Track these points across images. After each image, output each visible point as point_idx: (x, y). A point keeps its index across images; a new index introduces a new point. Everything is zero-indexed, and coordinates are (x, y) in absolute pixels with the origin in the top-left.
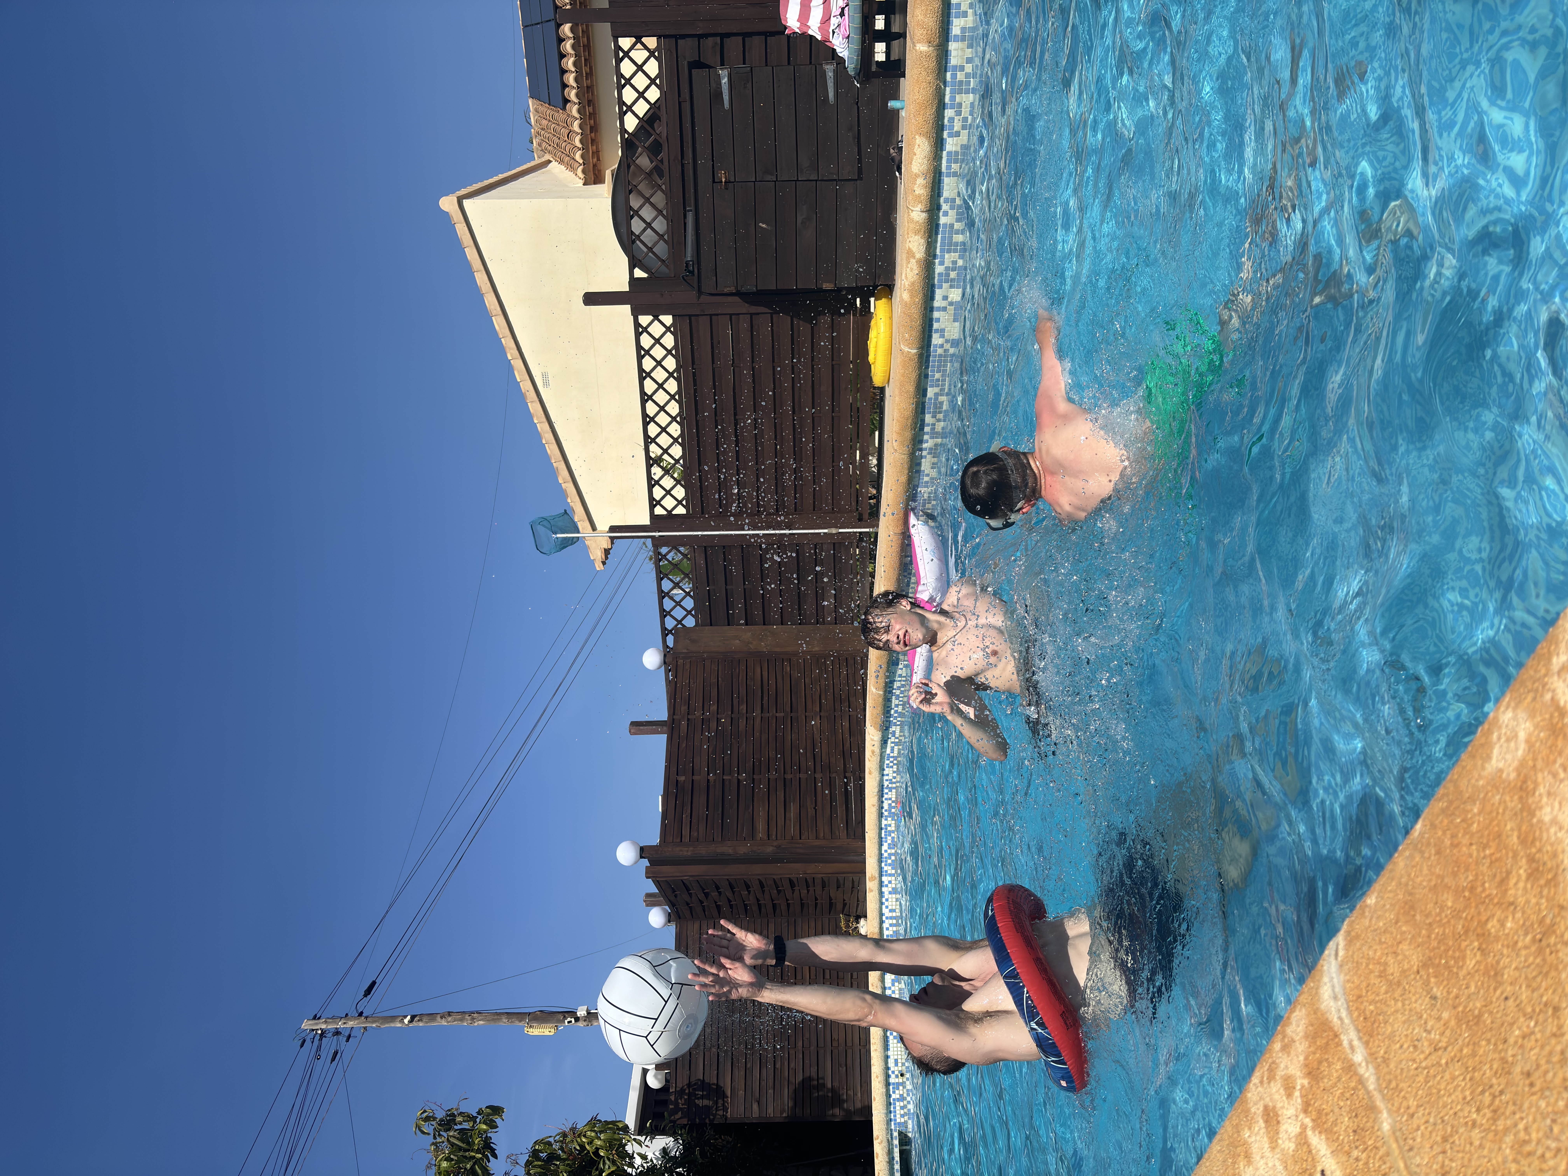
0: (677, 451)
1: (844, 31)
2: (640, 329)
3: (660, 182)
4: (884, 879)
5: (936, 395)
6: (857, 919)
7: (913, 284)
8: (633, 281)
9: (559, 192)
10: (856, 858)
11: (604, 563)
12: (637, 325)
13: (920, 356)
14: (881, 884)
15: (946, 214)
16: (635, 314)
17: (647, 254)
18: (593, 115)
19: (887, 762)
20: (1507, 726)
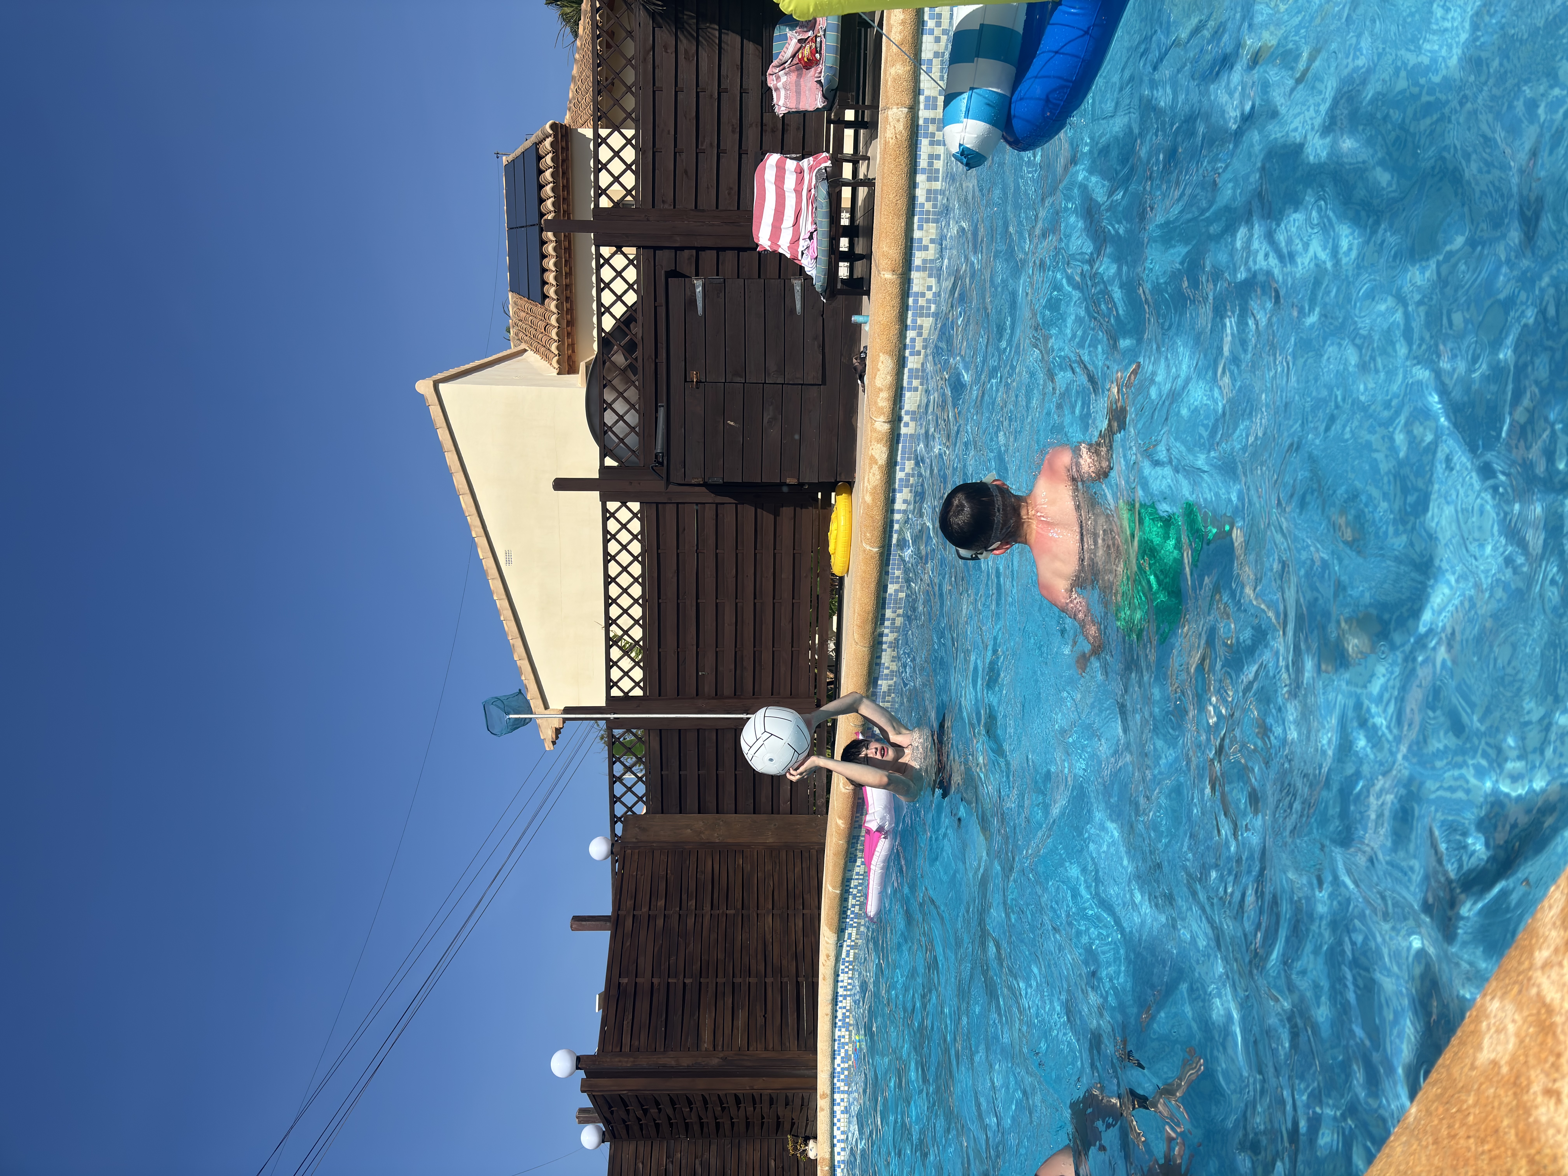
0: (637, 633)
1: (812, 252)
2: (607, 515)
3: (633, 378)
4: (837, 1097)
5: (896, 591)
6: (806, 1140)
7: (875, 488)
8: (603, 469)
9: (533, 379)
10: (807, 1072)
11: (554, 743)
12: (605, 510)
13: (881, 554)
14: (833, 1102)
15: (907, 425)
16: (604, 500)
17: (618, 445)
18: (571, 311)
19: (842, 967)
20: (1495, 1016)
